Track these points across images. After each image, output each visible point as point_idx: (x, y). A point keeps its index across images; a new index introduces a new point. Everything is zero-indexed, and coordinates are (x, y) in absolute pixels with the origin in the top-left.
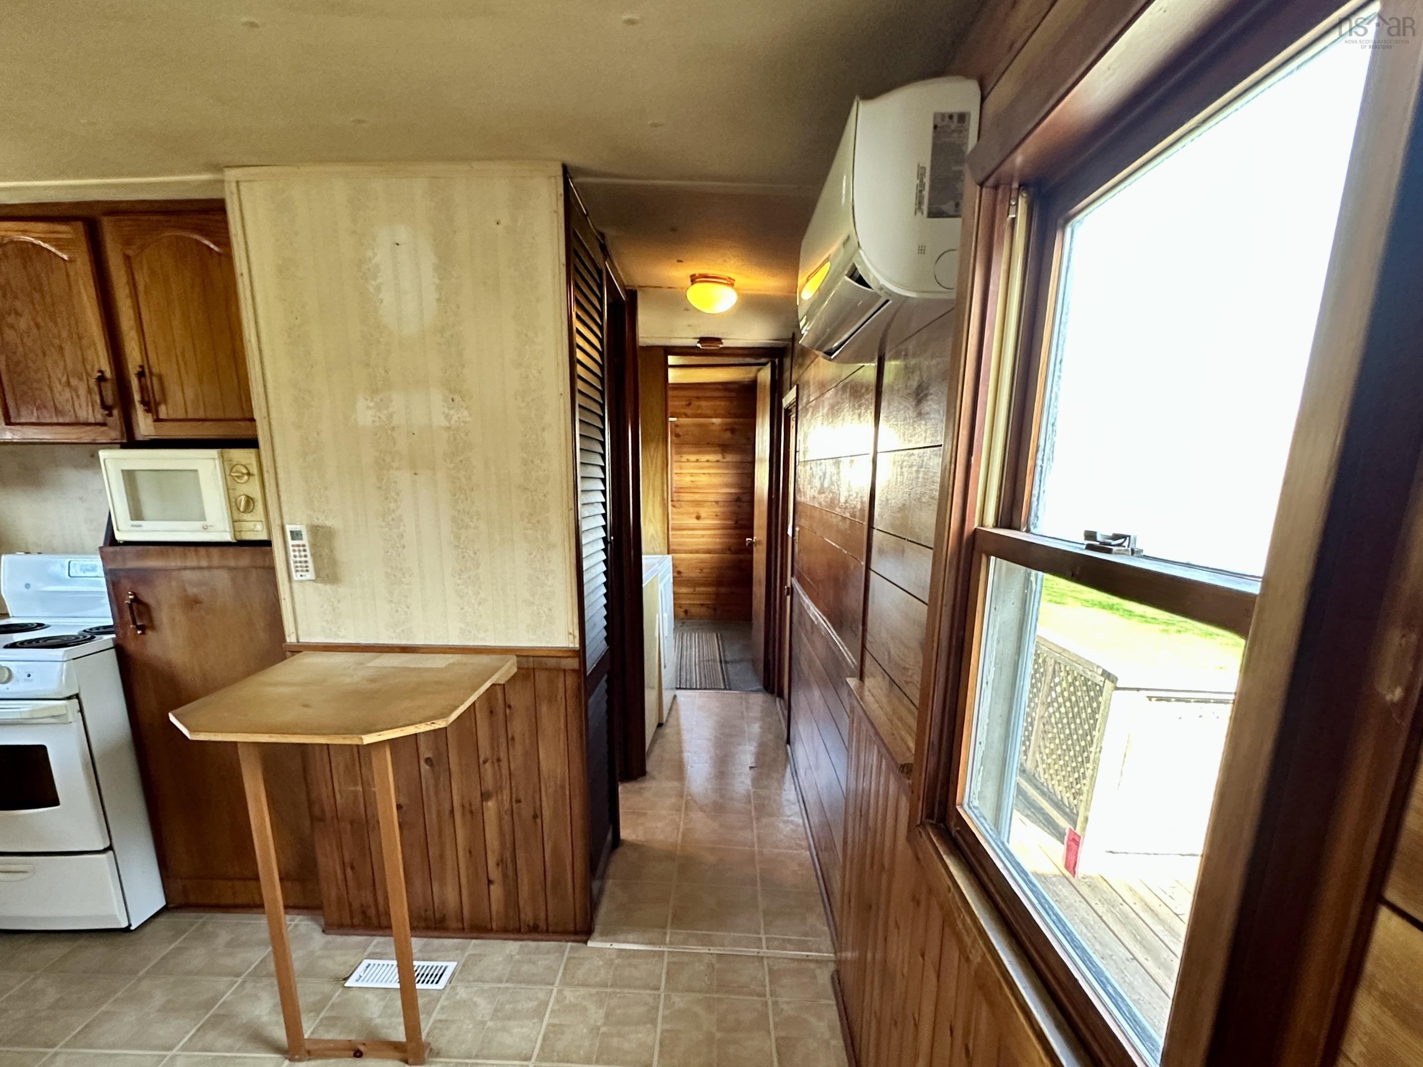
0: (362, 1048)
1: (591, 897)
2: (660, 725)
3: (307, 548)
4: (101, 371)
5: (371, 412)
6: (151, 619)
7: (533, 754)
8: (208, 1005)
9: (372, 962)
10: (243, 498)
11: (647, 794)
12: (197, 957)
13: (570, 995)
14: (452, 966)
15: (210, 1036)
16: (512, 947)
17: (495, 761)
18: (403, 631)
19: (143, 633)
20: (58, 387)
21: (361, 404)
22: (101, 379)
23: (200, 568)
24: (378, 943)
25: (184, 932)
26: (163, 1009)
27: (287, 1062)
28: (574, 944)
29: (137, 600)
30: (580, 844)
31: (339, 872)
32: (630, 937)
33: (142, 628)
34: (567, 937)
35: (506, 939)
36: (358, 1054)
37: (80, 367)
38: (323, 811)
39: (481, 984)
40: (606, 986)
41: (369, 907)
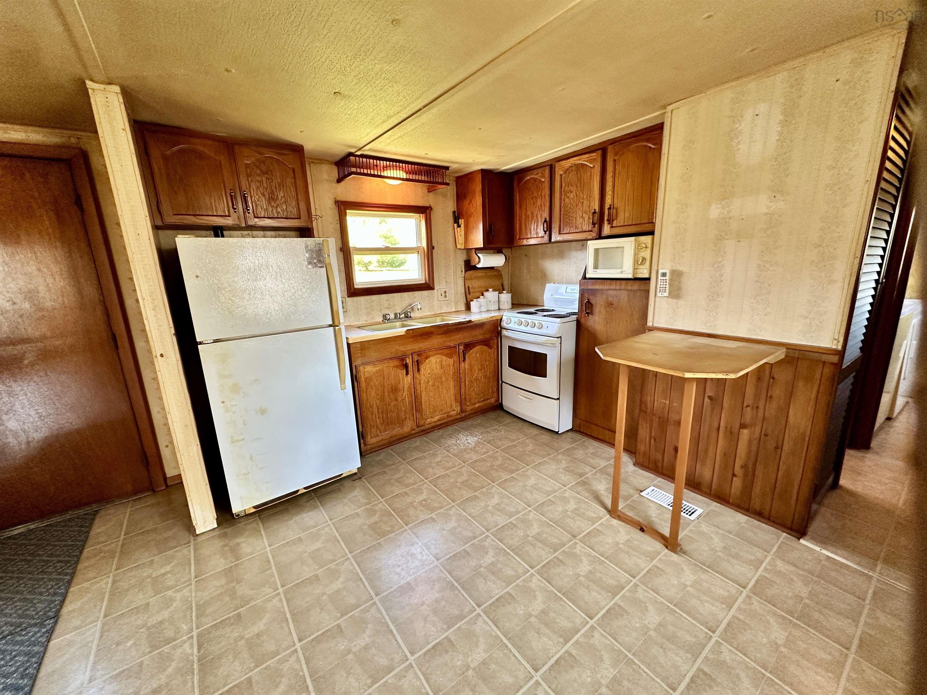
0: (645, 528)
1: (809, 513)
2: (889, 419)
3: (667, 281)
4: (595, 210)
5: (718, 210)
6: (592, 310)
7: (785, 410)
8: (581, 475)
9: (656, 489)
10: (641, 258)
11: (868, 463)
12: (580, 453)
13: (780, 565)
14: (700, 511)
15: (580, 489)
16: (742, 518)
17: (755, 407)
18: (711, 326)
19: (588, 316)
20: (578, 218)
21: (713, 207)
22: (594, 213)
23: (616, 290)
24: (659, 481)
25: (577, 442)
26: (564, 469)
27: (608, 516)
28: (788, 535)
29: (589, 302)
30: (809, 475)
31: (648, 439)
32: (839, 552)
33: (588, 313)
34: (784, 530)
35: (737, 511)
36: (642, 530)
37: (587, 209)
38: (647, 408)
39: (718, 529)
40: (813, 575)
41: (658, 461)
